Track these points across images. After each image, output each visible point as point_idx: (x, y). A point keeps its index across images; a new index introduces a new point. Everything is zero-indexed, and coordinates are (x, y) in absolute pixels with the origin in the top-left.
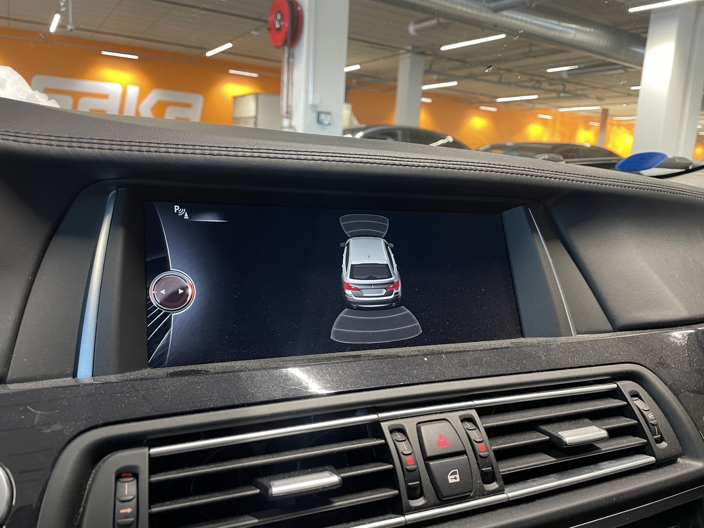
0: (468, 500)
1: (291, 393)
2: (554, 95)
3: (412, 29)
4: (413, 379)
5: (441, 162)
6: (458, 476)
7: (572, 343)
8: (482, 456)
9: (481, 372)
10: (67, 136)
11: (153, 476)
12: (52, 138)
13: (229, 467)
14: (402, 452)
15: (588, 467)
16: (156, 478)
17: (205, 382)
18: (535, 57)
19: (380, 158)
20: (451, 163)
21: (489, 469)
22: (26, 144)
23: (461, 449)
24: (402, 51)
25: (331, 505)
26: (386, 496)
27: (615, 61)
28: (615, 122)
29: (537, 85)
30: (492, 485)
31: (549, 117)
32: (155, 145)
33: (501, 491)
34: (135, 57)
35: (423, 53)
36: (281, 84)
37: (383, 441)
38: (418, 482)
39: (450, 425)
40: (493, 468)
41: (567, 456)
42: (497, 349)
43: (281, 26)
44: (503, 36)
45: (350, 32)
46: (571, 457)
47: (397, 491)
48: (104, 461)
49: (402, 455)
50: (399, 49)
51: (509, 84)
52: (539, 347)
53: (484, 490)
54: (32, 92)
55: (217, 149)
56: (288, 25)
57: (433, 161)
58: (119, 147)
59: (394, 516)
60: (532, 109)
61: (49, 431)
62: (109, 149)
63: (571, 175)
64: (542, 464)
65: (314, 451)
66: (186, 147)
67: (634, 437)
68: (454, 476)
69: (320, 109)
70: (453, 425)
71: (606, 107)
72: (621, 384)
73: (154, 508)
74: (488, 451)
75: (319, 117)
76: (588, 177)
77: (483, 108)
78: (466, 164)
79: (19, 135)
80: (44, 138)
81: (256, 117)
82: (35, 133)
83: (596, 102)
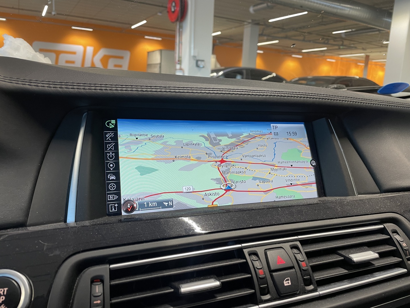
0: (296, 296)
1: (191, 232)
2: (337, 47)
3: (251, 10)
4: (262, 223)
5: (277, 92)
6: (290, 281)
7: (356, 201)
8: (304, 269)
9: (302, 218)
10: (59, 82)
11: (112, 281)
12: (51, 83)
13: (155, 276)
14: (256, 267)
15: (367, 276)
16: (114, 283)
17: (140, 225)
18: (324, 25)
19: (240, 91)
20: (283, 93)
21: (308, 278)
22: (36, 87)
23: (291, 265)
24: (246, 23)
25: (215, 299)
26: (247, 293)
27: (373, 27)
28: (373, 63)
29: (326, 42)
30: (310, 286)
31: (333, 61)
32: (110, 86)
33: (315, 291)
34: (91, 30)
35: (258, 24)
36: (175, 44)
37: (245, 260)
38: (266, 285)
39: (285, 251)
40: (310, 277)
41: (355, 269)
42: (311, 204)
43: (175, 10)
44: (306, 13)
45: (215, 12)
46: (357, 270)
47: (254, 291)
48: (84, 272)
49: (256, 269)
50: (244, 21)
51: (310, 41)
52: (337, 203)
53: (305, 290)
54: (35, 53)
55: (145, 87)
56: (179, 9)
57: (272, 92)
58: (89, 88)
59: (252, 305)
60: (323, 56)
61: (52, 255)
62: (83, 89)
63: (355, 99)
64: (340, 274)
65: (205, 266)
66: (127, 87)
67: (394, 257)
68: (287, 282)
69: (198, 58)
70: (286, 250)
71: (368, 54)
72: (386, 225)
73: (113, 300)
74: (308, 267)
75: (198, 63)
76: (365, 100)
77: (294, 56)
78: (292, 93)
79: (32, 81)
80: (46, 83)
81: (160, 64)
82: (41, 80)
83: (362, 51)
